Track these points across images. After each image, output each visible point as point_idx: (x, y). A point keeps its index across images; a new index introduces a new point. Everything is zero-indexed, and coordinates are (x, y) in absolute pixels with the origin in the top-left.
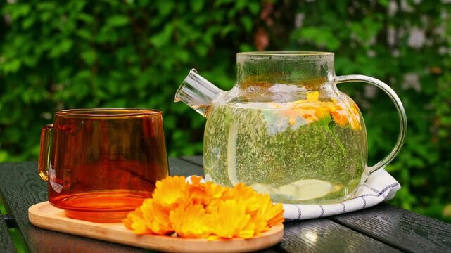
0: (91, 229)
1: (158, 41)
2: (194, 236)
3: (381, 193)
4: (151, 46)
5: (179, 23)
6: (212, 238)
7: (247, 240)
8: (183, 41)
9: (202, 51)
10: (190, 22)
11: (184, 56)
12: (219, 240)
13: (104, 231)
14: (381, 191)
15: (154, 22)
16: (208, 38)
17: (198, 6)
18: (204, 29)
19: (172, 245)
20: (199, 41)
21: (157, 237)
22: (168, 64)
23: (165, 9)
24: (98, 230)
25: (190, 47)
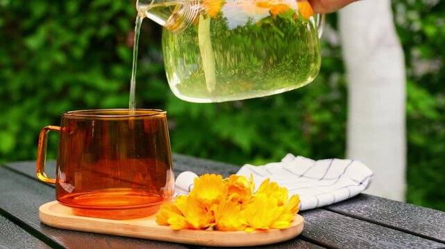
0: (118, 226)
1: (33, 43)
2: (234, 229)
3: (361, 183)
4: (25, 48)
5: (53, 25)
6: (248, 230)
7: (282, 230)
8: (58, 43)
9: (78, 53)
10: (65, 24)
11: (60, 58)
12: (255, 232)
13: (134, 228)
14: (360, 181)
15: (27, 24)
16: (84, 40)
17: (72, 7)
18: (78, 30)
19: (211, 238)
20: (74, 43)
21: (196, 231)
22: (45, 66)
23: (39, 9)
24: (126, 227)
25: (65, 49)
